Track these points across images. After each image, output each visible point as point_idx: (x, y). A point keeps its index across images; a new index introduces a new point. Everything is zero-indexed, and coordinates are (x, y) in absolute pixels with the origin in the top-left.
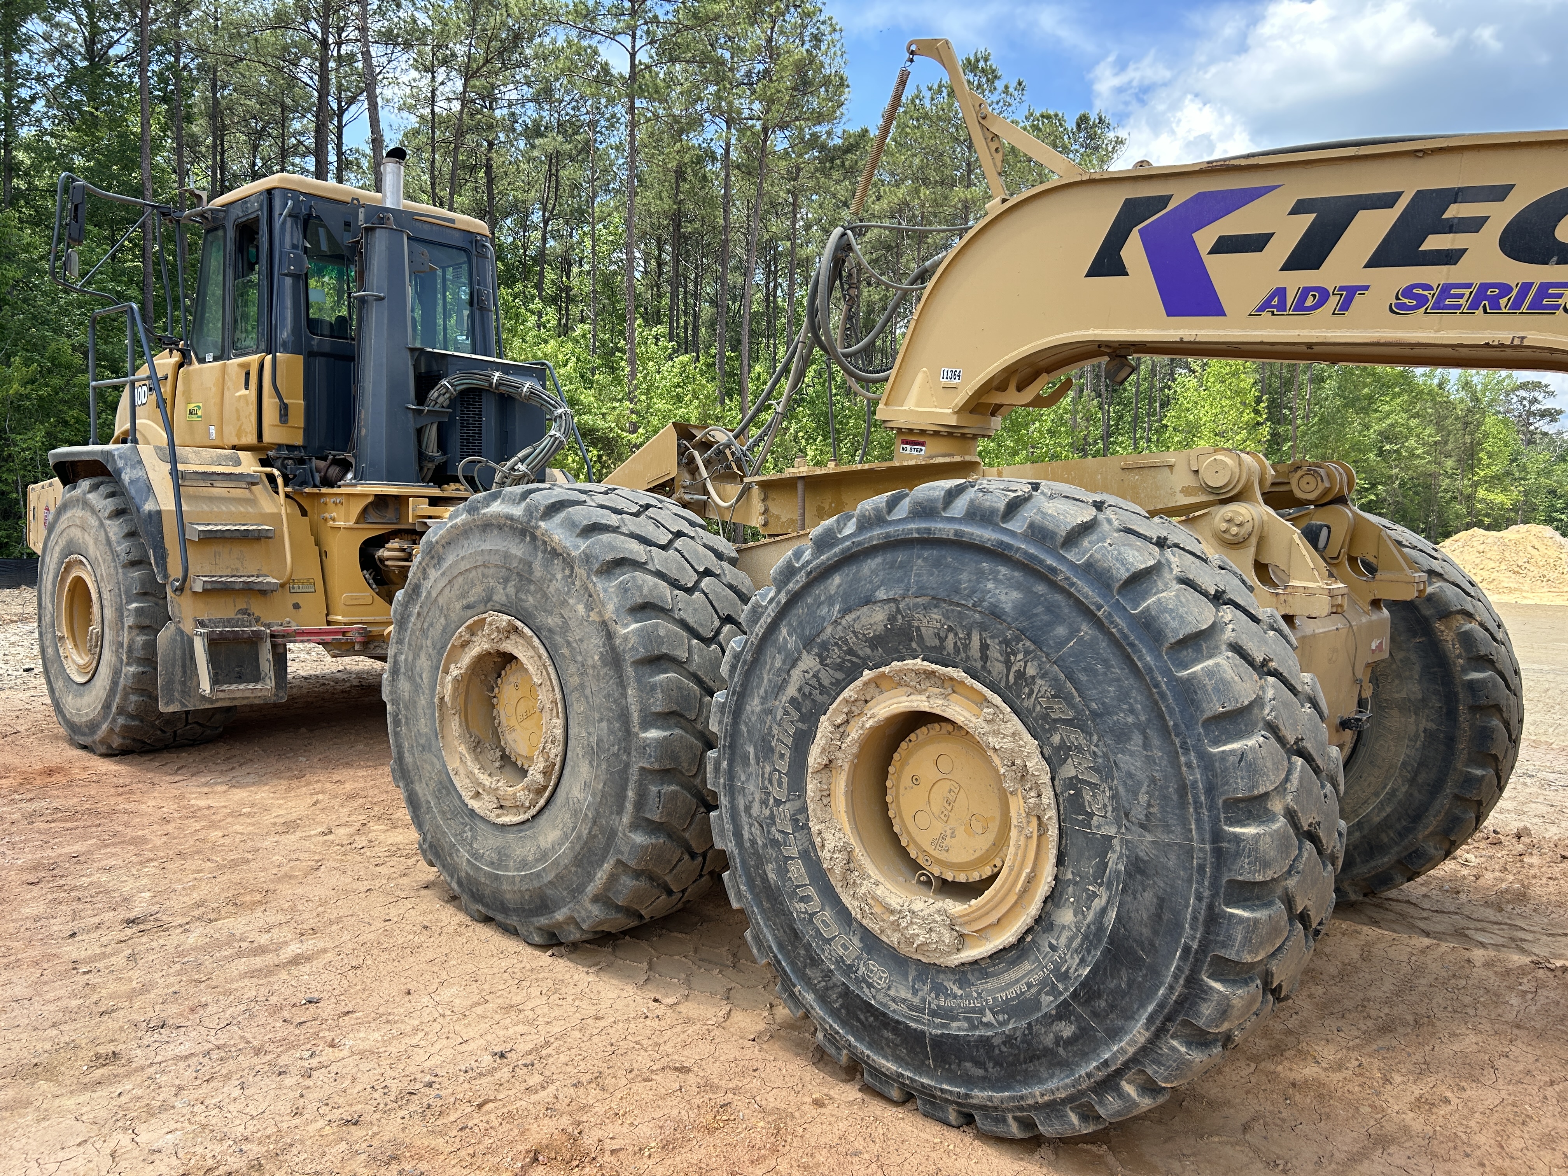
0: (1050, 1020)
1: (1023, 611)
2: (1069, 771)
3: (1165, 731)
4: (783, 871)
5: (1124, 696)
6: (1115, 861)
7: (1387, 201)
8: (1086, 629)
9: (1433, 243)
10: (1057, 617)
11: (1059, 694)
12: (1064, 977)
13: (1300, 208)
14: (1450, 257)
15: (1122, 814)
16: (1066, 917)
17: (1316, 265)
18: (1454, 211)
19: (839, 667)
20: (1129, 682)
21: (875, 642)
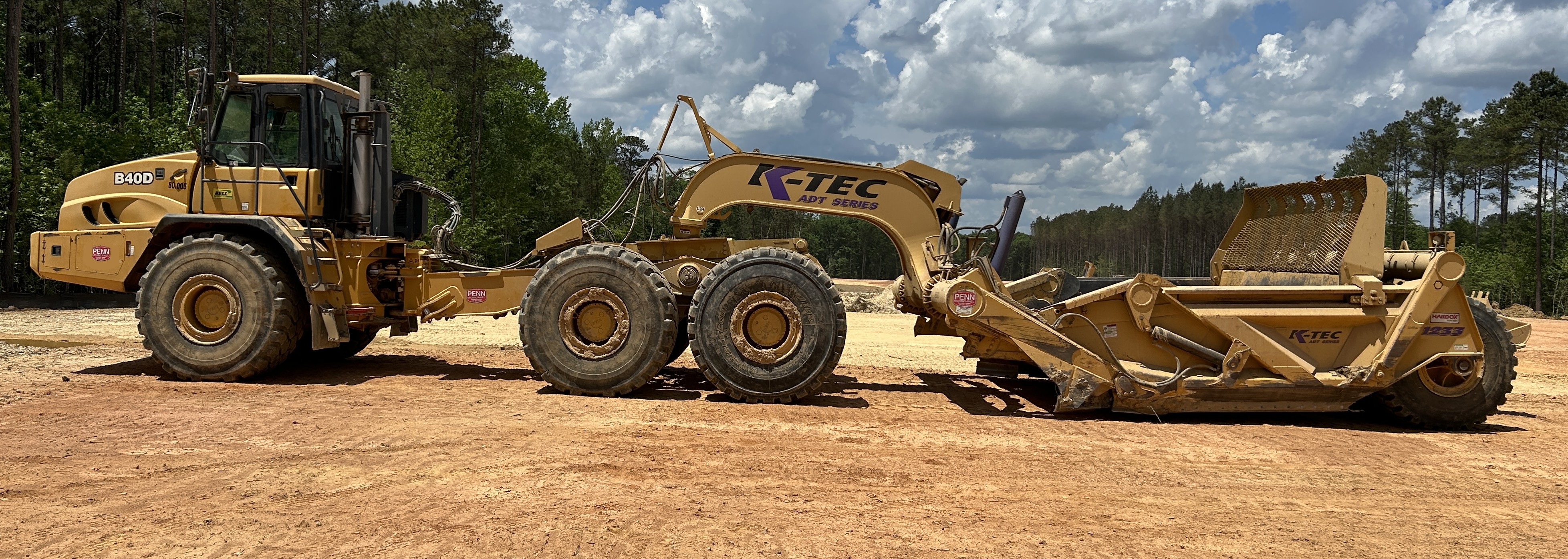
0: (801, 368)
1: (793, 278)
2: (804, 312)
3: (826, 301)
4: (722, 351)
5: (816, 295)
6: (816, 330)
7: (831, 177)
8: (808, 281)
9: (841, 189)
10: (801, 279)
11: (802, 295)
12: (804, 358)
13: (809, 175)
14: (845, 193)
15: (817, 319)
16: (804, 345)
17: (814, 190)
18: (845, 182)
19: (740, 295)
20: (818, 292)
21: (751, 288)
